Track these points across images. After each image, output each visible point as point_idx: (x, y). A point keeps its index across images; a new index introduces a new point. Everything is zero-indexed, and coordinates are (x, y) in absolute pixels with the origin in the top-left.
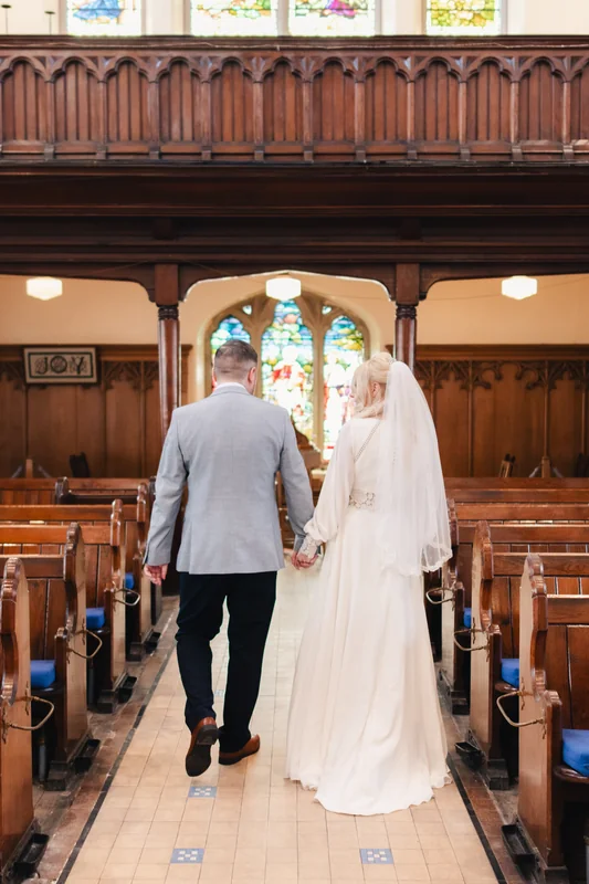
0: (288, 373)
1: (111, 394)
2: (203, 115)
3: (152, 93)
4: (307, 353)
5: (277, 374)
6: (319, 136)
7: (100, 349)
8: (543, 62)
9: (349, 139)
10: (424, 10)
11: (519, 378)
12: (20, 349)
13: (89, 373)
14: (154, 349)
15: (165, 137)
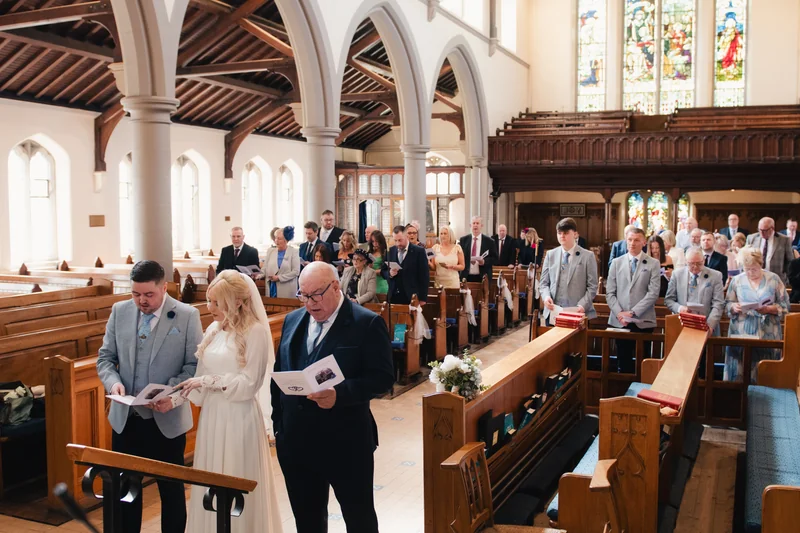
0: (658, 212)
1: (590, 221)
2: (618, 153)
3: (604, 148)
4: (666, 205)
5: (653, 213)
6: (648, 157)
7: (587, 204)
8: (710, 137)
9: (656, 158)
10: (714, 75)
11: (748, 216)
12: (558, 204)
13: (583, 213)
14: (603, 204)
15: (607, 158)
